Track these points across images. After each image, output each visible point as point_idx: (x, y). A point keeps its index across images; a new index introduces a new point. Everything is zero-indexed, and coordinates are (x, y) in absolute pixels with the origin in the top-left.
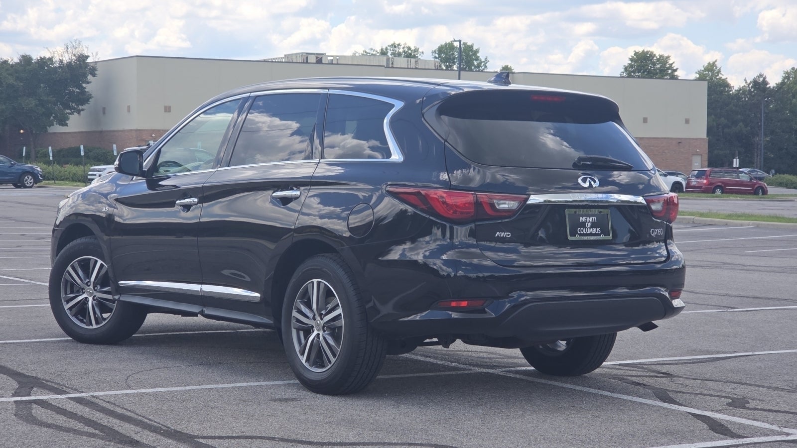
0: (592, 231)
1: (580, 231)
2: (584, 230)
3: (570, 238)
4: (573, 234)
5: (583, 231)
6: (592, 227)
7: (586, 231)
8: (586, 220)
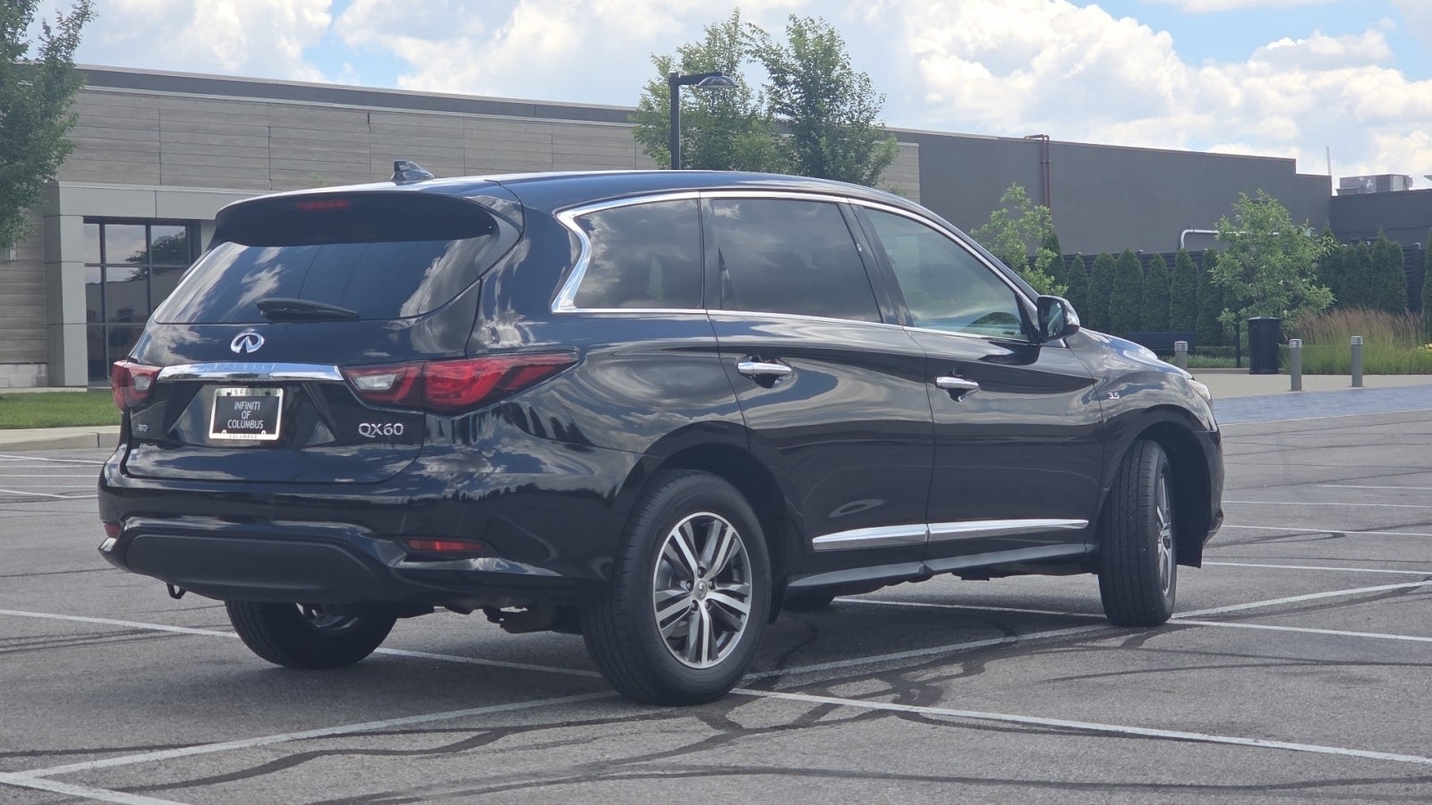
0: (251, 424)
1: (231, 425)
2: (237, 422)
3: (212, 435)
4: (217, 430)
5: (236, 424)
6: (250, 418)
7: (239, 425)
8: (244, 407)
